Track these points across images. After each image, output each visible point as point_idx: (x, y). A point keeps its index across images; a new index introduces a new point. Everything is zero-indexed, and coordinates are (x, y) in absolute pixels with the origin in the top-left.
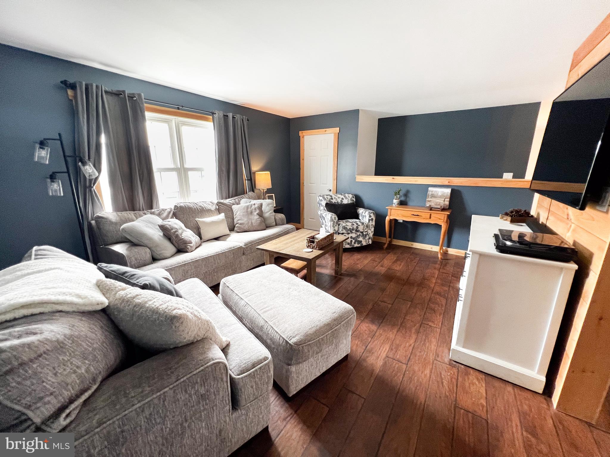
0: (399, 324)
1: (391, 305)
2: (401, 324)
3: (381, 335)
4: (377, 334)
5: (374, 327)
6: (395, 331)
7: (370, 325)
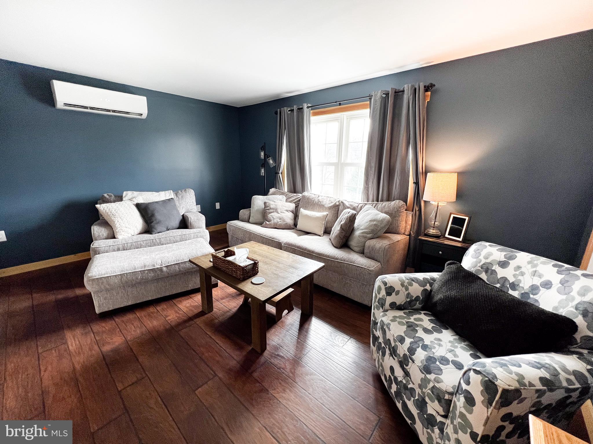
0: (81, 379)
1: (119, 389)
2: (77, 380)
3: (91, 349)
4: (96, 347)
5: (107, 348)
6: (78, 367)
7: (114, 346)
